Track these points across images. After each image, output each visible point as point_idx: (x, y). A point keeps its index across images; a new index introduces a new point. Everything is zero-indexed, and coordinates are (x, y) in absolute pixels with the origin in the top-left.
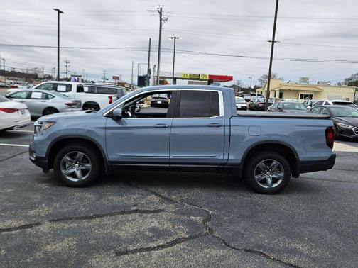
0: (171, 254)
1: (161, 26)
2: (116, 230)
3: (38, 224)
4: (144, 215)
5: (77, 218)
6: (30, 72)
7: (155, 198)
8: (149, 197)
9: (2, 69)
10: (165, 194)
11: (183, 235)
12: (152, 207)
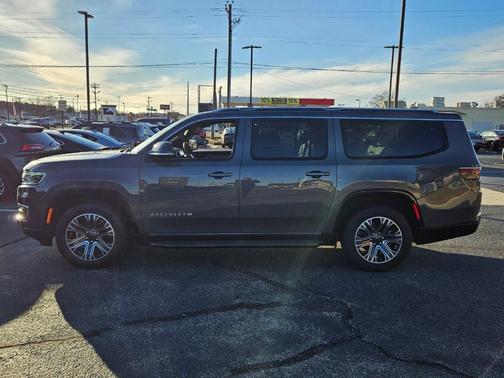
0: (310, 371)
1: (230, 31)
2: (221, 335)
3: (108, 329)
4: (255, 312)
5: (161, 319)
6: (41, 103)
7: (263, 285)
8: (254, 284)
9: (4, 99)
10: (276, 278)
11: (319, 340)
12: (262, 299)
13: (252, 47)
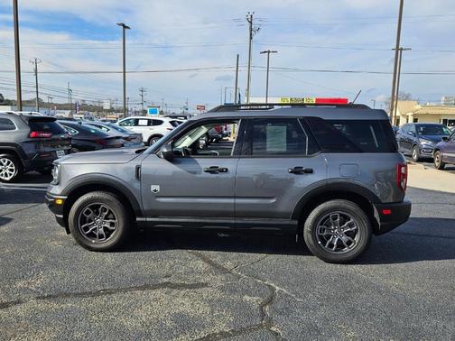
1: (251, 38)
3: (19, 302)
4: (175, 292)
5: (76, 295)
7: (201, 265)
8: (192, 264)
10: (218, 259)
12: (191, 280)
13: (269, 52)
